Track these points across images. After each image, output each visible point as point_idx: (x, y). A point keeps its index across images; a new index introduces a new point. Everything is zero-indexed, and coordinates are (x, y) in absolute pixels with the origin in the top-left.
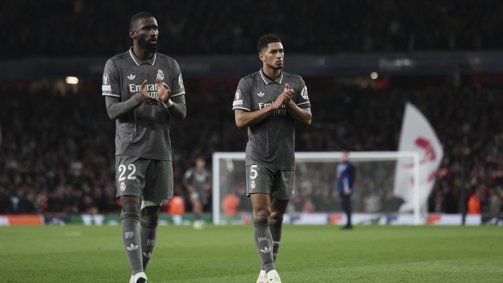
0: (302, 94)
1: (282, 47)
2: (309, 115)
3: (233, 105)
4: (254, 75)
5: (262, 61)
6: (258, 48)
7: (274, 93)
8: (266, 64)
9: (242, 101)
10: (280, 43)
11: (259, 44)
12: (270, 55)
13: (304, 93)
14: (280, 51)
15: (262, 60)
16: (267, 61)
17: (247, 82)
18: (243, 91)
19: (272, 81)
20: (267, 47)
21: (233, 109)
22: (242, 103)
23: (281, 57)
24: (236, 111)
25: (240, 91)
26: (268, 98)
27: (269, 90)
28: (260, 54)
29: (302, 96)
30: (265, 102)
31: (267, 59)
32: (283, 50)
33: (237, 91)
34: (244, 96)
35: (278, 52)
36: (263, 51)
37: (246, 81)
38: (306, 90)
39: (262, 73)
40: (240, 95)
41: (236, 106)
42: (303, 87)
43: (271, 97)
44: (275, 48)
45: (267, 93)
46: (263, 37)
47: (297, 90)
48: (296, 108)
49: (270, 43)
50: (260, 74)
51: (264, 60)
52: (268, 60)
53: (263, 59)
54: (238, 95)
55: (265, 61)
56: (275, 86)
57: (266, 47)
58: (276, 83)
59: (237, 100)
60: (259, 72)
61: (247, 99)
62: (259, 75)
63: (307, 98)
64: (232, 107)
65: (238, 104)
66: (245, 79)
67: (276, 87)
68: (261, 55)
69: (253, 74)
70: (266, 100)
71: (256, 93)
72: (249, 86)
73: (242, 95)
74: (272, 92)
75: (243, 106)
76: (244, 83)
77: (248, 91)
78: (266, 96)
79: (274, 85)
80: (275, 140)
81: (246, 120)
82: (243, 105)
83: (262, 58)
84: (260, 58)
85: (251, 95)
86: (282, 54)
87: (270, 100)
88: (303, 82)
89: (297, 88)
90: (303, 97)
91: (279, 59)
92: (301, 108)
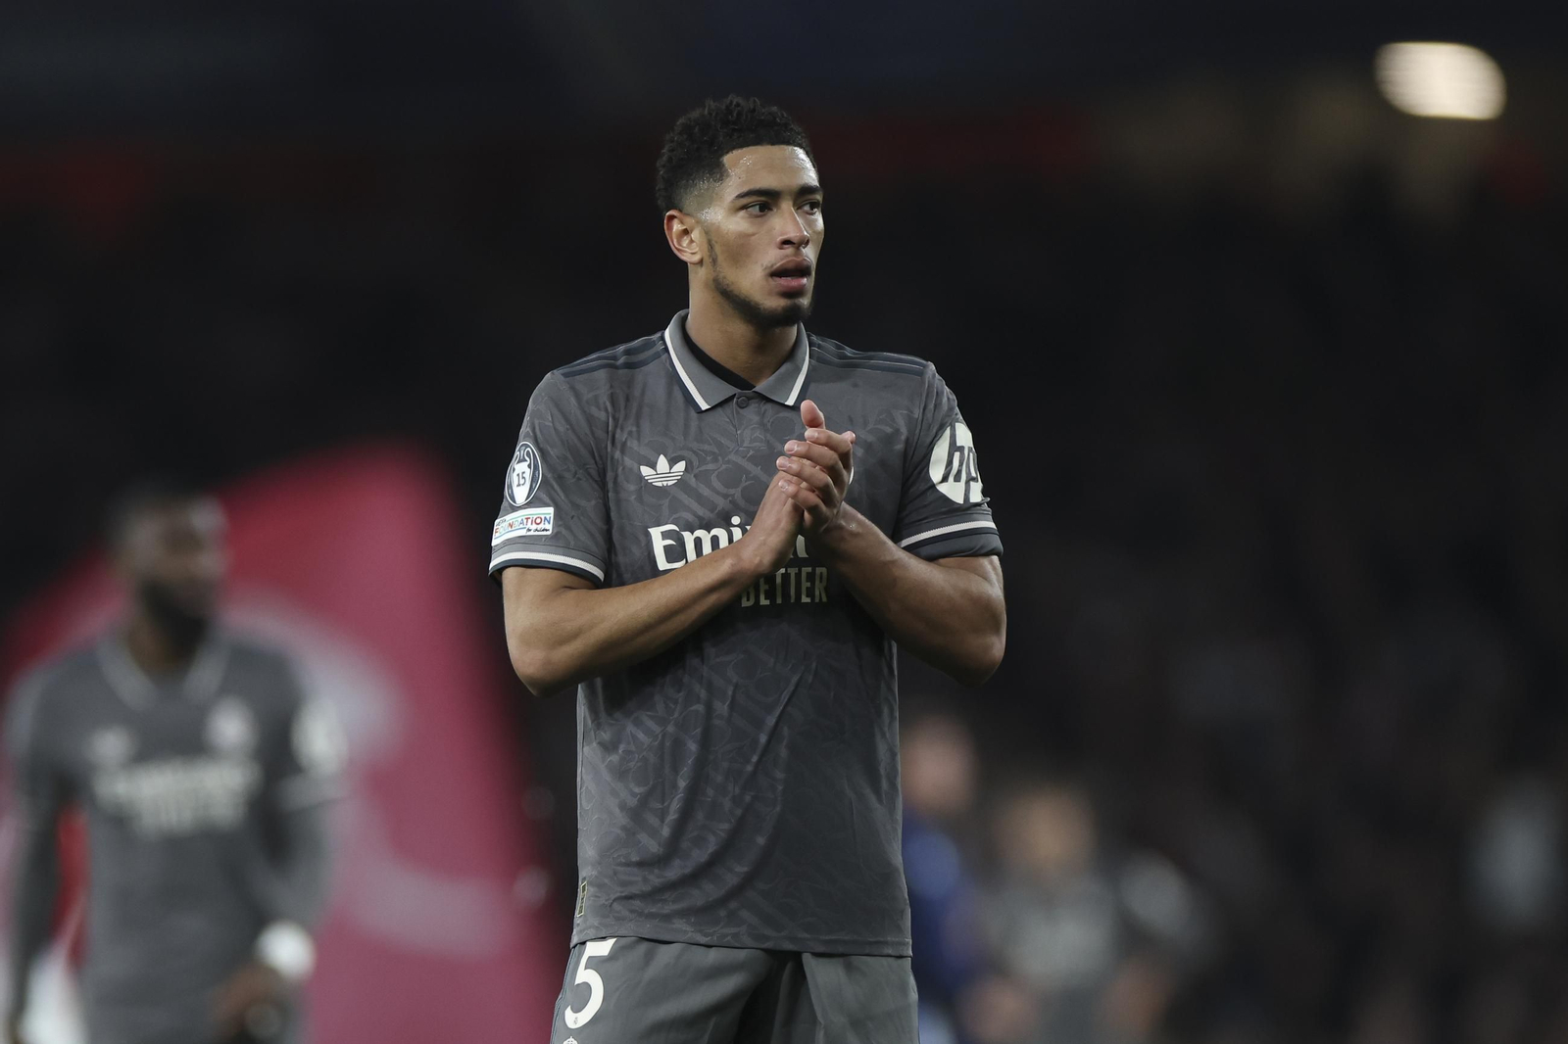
0: (936, 473)
1: (811, 177)
2: (984, 605)
3: (493, 544)
4: (628, 352)
5: (684, 264)
6: (660, 185)
7: (749, 466)
8: (706, 285)
9: (550, 511)
10: (801, 153)
11: (665, 158)
12: (736, 224)
13: (950, 463)
14: (802, 196)
15: (685, 257)
16: (714, 261)
17: (577, 395)
18: (553, 452)
19: (737, 391)
20: (717, 171)
21: (492, 565)
22: (549, 527)
23: (805, 242)
24: (509, 577)
25: (532, 448)
26: (705, 492)
27: (719, 445)
28: (672, 218)
29: (933, 486)
30: (689, 517)
31: (718, 249)
32: (819, 197)
33: (517, 453)
34: (560, 479)
35: (787, 205)
36: (689, 201)
37: (573, 388)
38: (961, 449)
39: (678, 337)
40: (534, 480)
41: (511, 544)
42: (941, 428)
43: (727, 486)
44: (767, 181)
45: (702, 461)
46: (695, 114)
47: (899, 447)
48: (888, 558)
49: (741, 146)
50: (666, 349)
51: (696, 258)
52: (720, 259)
53: (689, 250)
54: (521, 477)
55: (701, 262)
56: (756, 419)
57: (711, 174)
58: (764, 398)
59: (514, 509)
60: (662, 338)
61: (583, 503)
62: (657, 356)
63: (976, 496)
64: (487, 552)
65: (523, 532)
66: (565, 375)
67: (762, 425)
68: (677, 227)
69: (622, 348)
70: (695, 506)
71: (636, 465)
72: (590, 419)
73: (549, 476)
74: (732, 457)
75: (555, 541)
76: (557, 403)
77: (584, 452)
78: (693, 481)
79: (751, 413)
80: (755, 759)
81: (575, 635)
82: (556, 536)
83: (685, 241)
84: (674, 243)
85: (603, 473)
86: (811, 224)
87: (722, 503)
88: (939, 394)
89: (897, 431)
90: (943, 489)
91: (789, 250)
92: (931, 559)
